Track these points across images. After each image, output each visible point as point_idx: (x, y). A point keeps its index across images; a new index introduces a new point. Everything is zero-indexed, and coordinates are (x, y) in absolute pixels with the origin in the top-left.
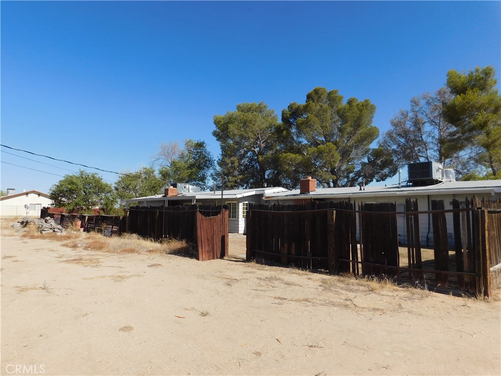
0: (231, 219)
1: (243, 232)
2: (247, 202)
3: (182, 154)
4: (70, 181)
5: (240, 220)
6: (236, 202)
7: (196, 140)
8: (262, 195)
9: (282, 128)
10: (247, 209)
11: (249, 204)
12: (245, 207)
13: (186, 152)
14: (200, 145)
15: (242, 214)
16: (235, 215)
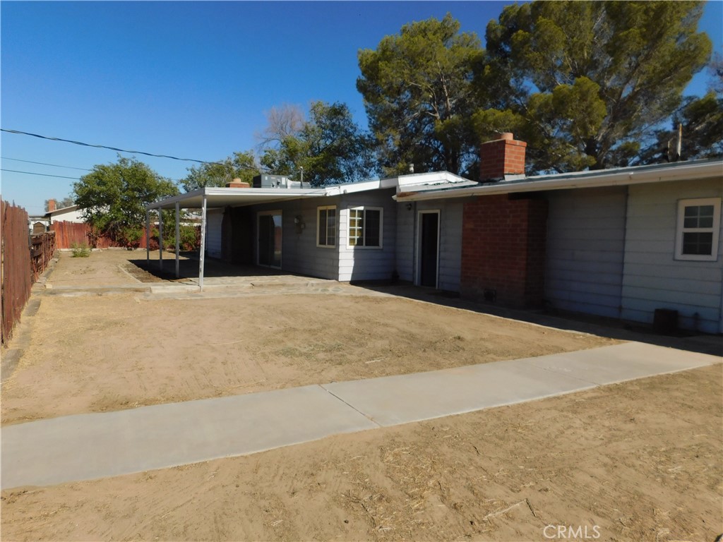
0: (327, 246)
1: (349, 278)
2: (362, 208)
3: (306, 128)
4: (100, 177)
5: (341, 249)
6: (334, 207)
7: (329, 102)
8: (393, 190)
9: (484, 62)
10: (360, 223)
11: (368, 212)
12: (357, 218)
13: (314, 125)
14: (337, 112)
15: (348, 237)
16: (331, 237)
